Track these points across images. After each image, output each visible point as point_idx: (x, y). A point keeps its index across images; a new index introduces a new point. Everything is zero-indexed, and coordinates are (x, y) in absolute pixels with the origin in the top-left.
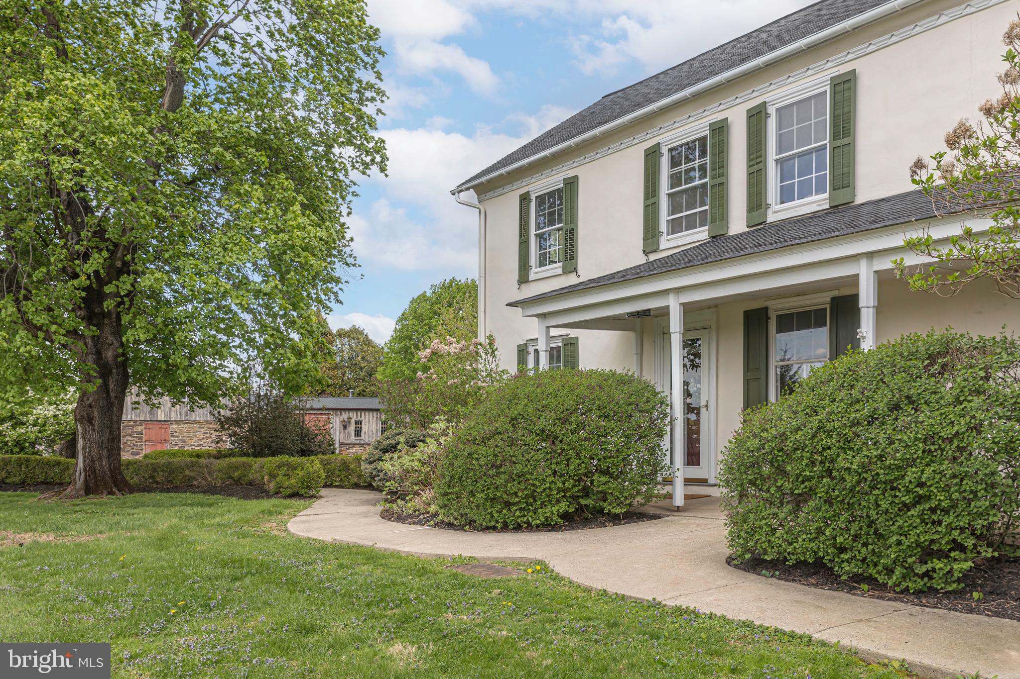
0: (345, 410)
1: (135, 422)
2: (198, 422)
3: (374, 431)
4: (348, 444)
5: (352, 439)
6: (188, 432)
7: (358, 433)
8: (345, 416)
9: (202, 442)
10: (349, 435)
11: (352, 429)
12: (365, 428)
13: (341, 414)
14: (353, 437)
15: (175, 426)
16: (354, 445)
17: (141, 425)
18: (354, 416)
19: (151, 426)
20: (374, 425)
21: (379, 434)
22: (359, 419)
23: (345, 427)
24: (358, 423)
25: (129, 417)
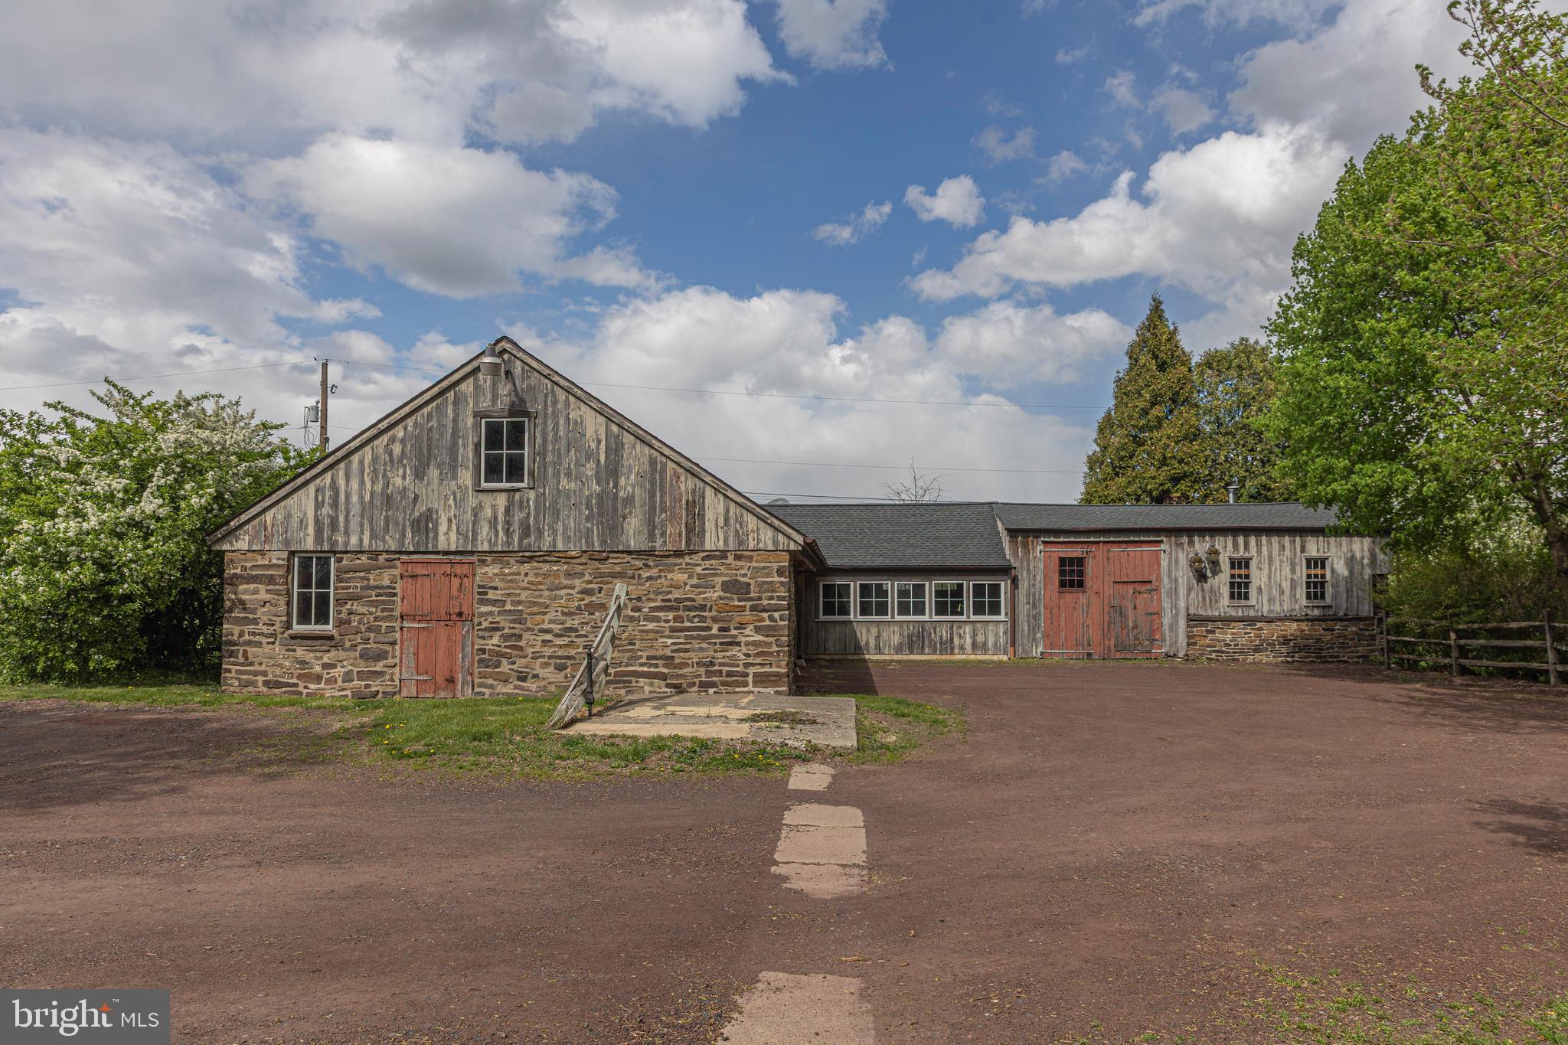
0: (1202, 532)
1: (374, 555)
2: (563, 557)
3: (1286, 585)
4: (1213, 620)
5: (1224, 605)
6: (532, 586)
7: (1239, 589)
8: (1201, 546)
9: (575, 622)
10: (1215, 594)
11: (1221, 581)
12: (1258, 577)
13: (1191, 543)
14: (1225, 601)
15: (492, 570)
16: (1228, 621)
17: (390, 564)
18: (1227, 548)
19: (420, 570)
20: (1287, 571)
21: (1301, 592)
22: (1241, 553)
23: (1201, 577)
24: (1240, 564)
25: (354, 540)
